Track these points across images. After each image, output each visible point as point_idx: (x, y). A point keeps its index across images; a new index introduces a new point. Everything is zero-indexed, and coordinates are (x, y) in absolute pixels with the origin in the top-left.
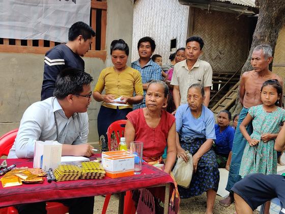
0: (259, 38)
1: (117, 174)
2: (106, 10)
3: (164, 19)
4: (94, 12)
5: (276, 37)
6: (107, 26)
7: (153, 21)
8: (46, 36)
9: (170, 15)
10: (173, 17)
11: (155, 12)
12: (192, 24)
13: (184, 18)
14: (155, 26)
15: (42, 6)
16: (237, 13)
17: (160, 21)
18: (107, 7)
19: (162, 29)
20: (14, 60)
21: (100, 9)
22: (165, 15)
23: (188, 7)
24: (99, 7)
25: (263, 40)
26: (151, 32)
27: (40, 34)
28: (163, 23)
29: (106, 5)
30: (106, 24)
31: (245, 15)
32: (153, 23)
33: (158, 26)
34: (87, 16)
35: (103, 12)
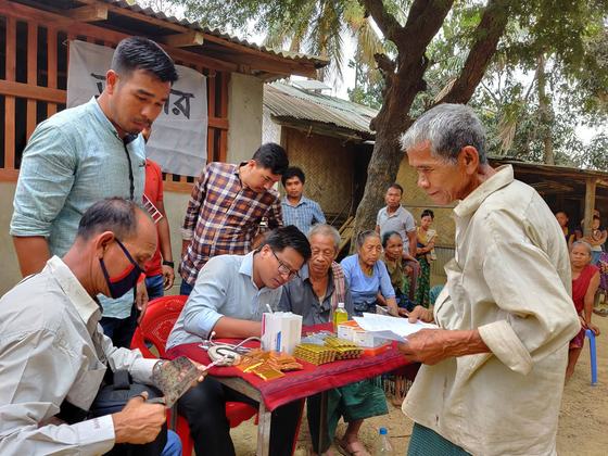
0: (377, 171)
2: (226, 130)
4: (212, 131)
5: (397, 170)
6: (228, 153)
16: (343, 139)
18: (228, 126)
21: (219, 129)
23: (280, 127)
24: (219, 127)
25: (382, 174)
29: (227, 123)
30: (226, 149)
31: (352, 142)
34: (204, 136)
35: (222, 132)
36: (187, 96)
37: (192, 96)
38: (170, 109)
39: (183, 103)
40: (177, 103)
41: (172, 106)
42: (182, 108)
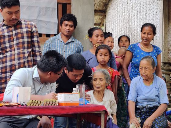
3: (140, 12)
7: (129, 15)
9: (145, 7)
10: (148, 9)
11: (131, 6)
12: (167, 15)
13: (159, 9)
14: (131, 20)
17: (136, 14)
19: (139, 22)
22: (140, 8)
26: (128, 26)
28: (139, 16)
32: (129, 17)
33: (134, 19)
34: (55, 9)
35: (67, 5)
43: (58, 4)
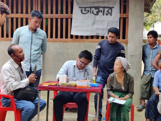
1: (79, 86)
2: (128, 18)
8: (97, 33)
15: (93, 19)
20: (82, 46)
21: (125, 18)
27: (94, 33)
29: (128, 15)
30: (128, 25)
34: (118, 22)
35: (126, 19)
36: (111, 8)
37: (113, 7)
38: (105, 14)
39: (110, 11)
40: (108, 11)
41: (106, 12)
42: (109, 13)
43: (120, 18)
